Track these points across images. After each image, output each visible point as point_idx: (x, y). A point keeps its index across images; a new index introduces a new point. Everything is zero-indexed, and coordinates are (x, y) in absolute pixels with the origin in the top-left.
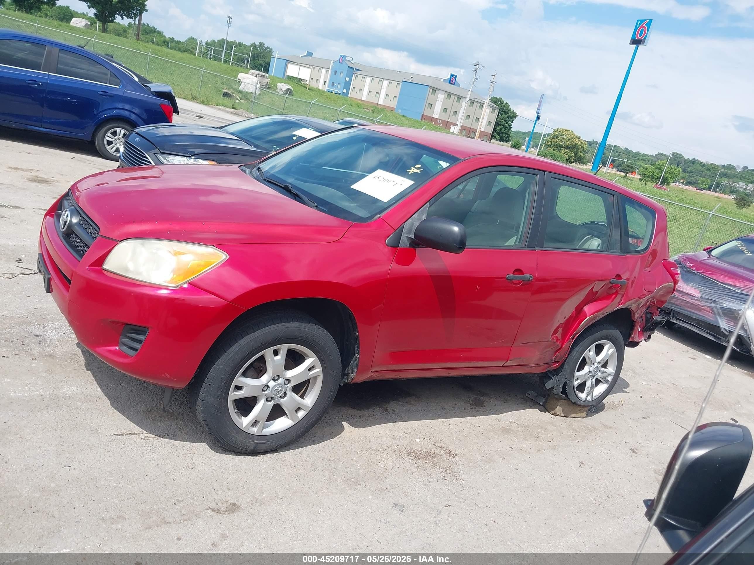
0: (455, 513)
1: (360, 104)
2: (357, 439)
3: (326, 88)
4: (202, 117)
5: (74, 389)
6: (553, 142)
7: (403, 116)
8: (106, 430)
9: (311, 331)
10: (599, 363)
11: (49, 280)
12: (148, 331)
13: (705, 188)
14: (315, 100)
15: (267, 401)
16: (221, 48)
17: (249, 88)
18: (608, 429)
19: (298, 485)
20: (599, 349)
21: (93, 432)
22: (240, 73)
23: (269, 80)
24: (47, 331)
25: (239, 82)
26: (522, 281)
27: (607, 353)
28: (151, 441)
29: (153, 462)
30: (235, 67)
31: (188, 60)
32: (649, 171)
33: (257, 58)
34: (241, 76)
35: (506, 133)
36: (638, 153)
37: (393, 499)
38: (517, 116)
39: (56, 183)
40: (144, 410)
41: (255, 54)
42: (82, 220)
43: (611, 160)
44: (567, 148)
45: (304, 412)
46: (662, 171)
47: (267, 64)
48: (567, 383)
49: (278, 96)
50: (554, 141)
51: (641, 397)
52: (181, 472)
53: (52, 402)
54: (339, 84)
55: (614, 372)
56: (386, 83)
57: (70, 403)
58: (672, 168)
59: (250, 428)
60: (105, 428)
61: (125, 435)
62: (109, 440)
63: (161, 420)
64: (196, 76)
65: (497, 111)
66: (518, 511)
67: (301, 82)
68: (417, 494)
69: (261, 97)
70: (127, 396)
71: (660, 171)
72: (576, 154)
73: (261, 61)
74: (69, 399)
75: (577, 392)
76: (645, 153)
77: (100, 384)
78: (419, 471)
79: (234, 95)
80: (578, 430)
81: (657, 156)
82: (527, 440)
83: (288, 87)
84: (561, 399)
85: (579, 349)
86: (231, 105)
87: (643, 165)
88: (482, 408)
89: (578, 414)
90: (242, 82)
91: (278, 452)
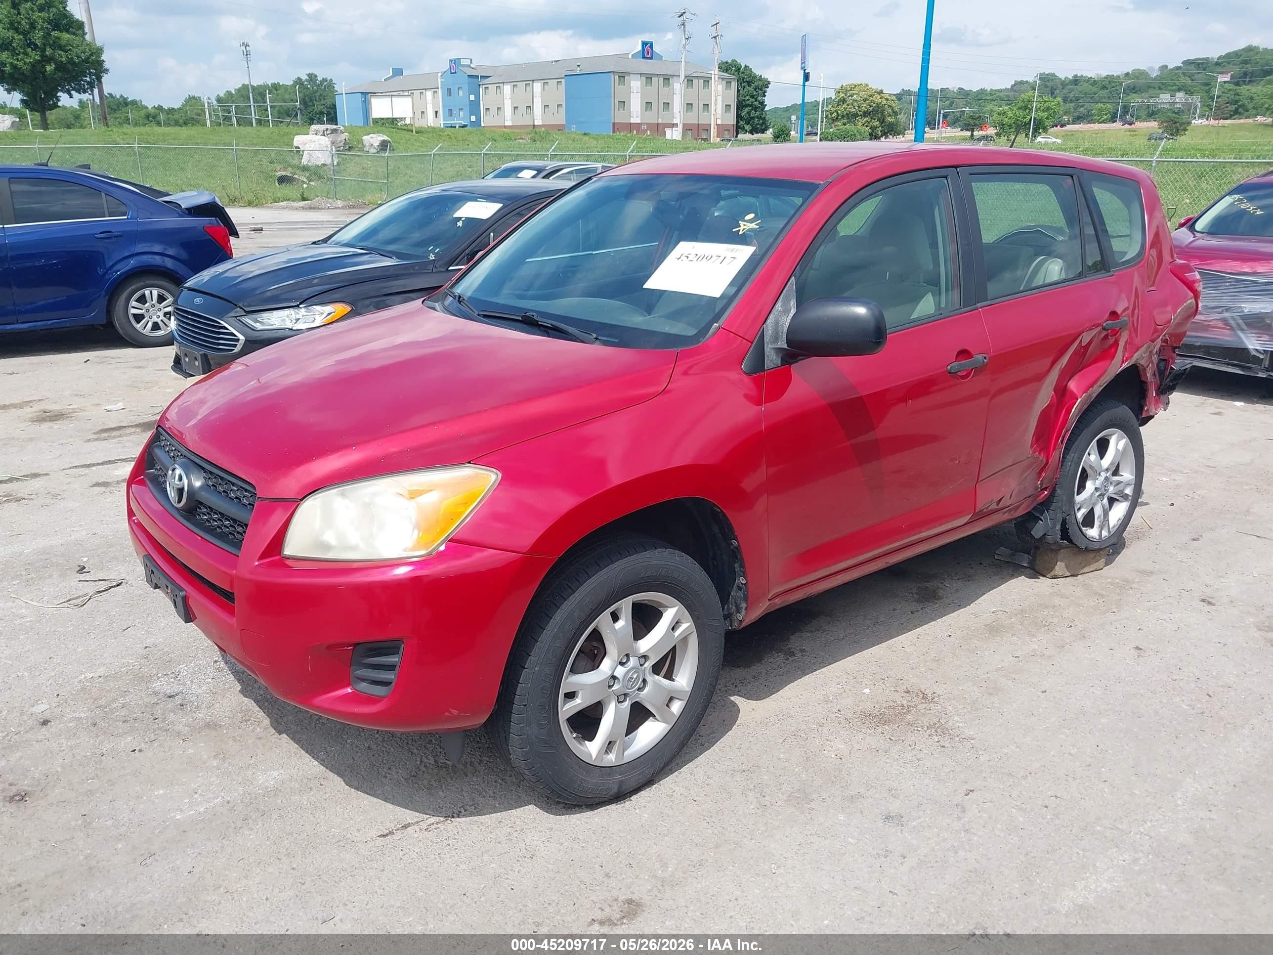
0: (985, 801)
1: (507, 134)
2: (768, 720)
3: (442, 122)
4: (261, 230)
5: (275, 773)
6: (839, 112)
7: (585, 134)
8: (361, 832)
9: (663, 562)
10: (1107, 470)
11: (185, 600)
12: (403, 646)
13: (1106, 120)
14: (436, 149)
15: (619, 702)
16: (246, 101)
17: (318, 157)
18: (1148, 576)
19: (716, 831)
20: (1103, 447)
21: (342, 844)
22: (296, 136)
23: (347, 134)
24: (184, 684)
25: (299, 152)
26: (972, 369)
27: (1117, 449)
28: (442, 829)
29: (463, 866)
30: (283, 128)
31: (202, 137)
32: (1009, 116)
33: (310, 104)
34: (299, 140)
35: (759, 118)
36: (982, 91)
37: (877, 808)
38: (769, 83)
39: (80, 414)
40: (406, 777)
41: (305, 96)
42: (209, 478)
43: (942, 115)
44: (866, 114)
45: (682, 702)
46: (1031, 110)
47: (330, 108)
48: (1066, 518)
49: (370, 158)
50: (841, 109)
51: (1172, 504)
52: (516, 870)
53: (249, 809)
54: (459, 109)
55: (1133, 477)
56: (538, 86)
57: (279, 801)
58: (1045, 102)
59: (604, 756)
60: (358, 830)
61: (395, 832)
62: (374, 849)
63: (441, 786)
64: (224, 160)
65: (734, 85)
66: (1083, 765)
67: (396, 124)
68: (912, 787)
69: (342, 167)
70: (366, 759)
71: (1027, 111)
72: (882, 121)
73: (319, 107)
74: (275, 795)
75: (1084, 529)
76: (994, 89)
77: (313, 753)
78: (895, 745)
79: (296, 176)
80: (1104, 593)
81: (1015, 88)
82: (1034, 636)
83: (382, 139)
84: (1061, 547)
85: (1074, 456)
86: (299, 195)
87: (996, 109)
88: (939, 602)
89: (1092, 566)
90: (303, 151)
91: (656, 783)
